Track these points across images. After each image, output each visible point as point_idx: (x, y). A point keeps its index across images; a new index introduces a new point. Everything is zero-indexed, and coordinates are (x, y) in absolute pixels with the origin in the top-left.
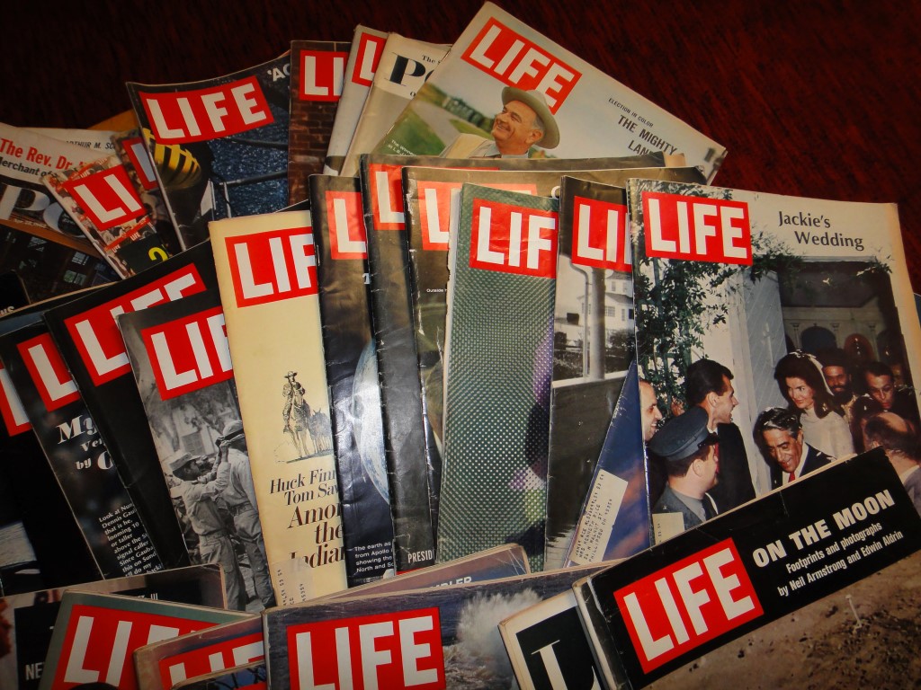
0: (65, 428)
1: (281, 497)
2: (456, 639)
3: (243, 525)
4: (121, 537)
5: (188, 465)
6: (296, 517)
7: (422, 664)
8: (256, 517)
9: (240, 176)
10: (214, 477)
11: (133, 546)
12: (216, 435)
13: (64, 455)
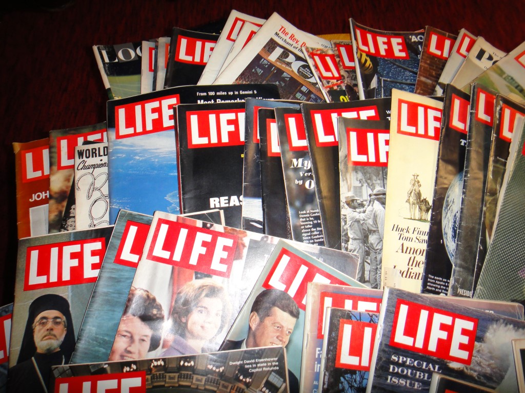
0: (294, 161)
1: (396, 234)
2: (483, 340)
3: (372, 242)
4: (307, 225)
5: (353, 201)
6: (401, 248)
7: (462, 347)
8: (381, 240)
9: (390, 78)
10: (364, 212)
11: (311, 232)
12: (370, 192)
13: (291, 174)
